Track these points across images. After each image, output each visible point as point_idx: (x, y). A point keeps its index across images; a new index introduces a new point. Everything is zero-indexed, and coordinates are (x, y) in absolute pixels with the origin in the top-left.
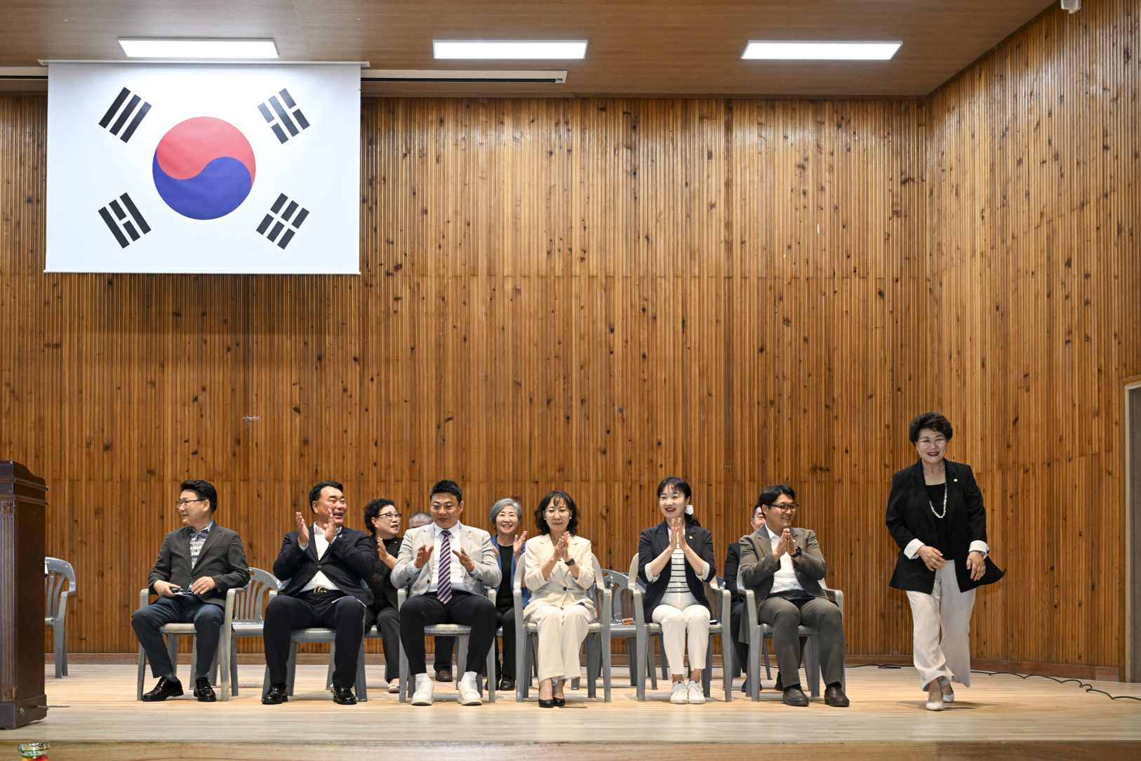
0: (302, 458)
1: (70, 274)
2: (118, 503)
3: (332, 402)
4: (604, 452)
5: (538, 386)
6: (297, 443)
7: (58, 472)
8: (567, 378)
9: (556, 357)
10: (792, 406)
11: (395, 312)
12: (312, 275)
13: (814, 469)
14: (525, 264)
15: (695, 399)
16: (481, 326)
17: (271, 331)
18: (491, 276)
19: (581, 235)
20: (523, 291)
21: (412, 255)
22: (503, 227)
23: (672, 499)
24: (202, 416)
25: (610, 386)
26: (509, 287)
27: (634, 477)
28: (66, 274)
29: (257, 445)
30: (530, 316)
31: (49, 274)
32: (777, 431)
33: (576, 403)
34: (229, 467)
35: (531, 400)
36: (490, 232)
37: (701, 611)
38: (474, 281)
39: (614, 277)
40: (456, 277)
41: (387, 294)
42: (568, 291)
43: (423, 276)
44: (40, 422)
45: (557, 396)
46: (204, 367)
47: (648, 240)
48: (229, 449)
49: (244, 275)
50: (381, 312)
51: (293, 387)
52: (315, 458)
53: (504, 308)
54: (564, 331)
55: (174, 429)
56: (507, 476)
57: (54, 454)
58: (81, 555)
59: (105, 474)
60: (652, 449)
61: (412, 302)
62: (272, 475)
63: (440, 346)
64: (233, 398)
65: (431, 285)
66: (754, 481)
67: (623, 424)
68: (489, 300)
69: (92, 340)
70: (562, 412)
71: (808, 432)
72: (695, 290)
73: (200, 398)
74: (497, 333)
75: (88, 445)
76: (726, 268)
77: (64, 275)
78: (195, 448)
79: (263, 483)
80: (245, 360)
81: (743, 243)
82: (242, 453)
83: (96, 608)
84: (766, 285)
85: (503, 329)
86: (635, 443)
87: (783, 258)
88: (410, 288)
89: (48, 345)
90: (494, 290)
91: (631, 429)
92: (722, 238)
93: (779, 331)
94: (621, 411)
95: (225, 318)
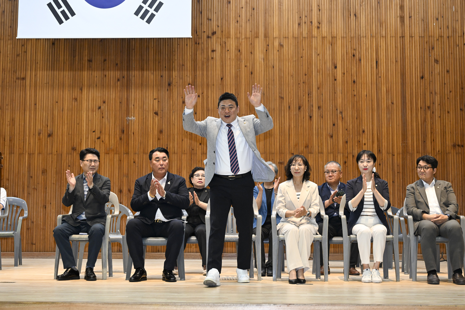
0: (159, 141)
1: (31, 39)
2: (55, 167)
3: (176, 109)
4: (332, 137)
5: (293, 99)
6: (156, 132)
7: (22, 149)
8: (310, 94)
9: (303, 83)
10: (441, 110)
11: (212, 58)
12: (165, 38)
13: (454, 146)
14: (285, 30)
15: (384, 105)
16: (260, 65)
17: (142, 69)
18: (266, 37)
19: (317, 14)
20: (284, 46)
21: (222, 27)
22: (273, 10)
23: (365, 163)
24: (103, 117)
25: (334, 99)
26: (276, 44)
27: (349, 150)
28: (29, 39)
29: (133, 133)
30: (289, 59)
31: (20, 39)
32: (432, 124)
33: (315, 109)
34: (118, 146)
35: (289, 107)
36: (266, 13)
37: (382, 228)
38: (257, 41)
39: (336, 37)
40: (247, 38)
41: (207, 49)
42: (310, 45)
43: (228, 38)
44: (13, 120)
45: (304, 105)
46: (104, 90)
47: (356, 16)
48: (118, 136)
49: (128, 39)
50: (204, 58)
51: (154, 100)
52: (166, 140)
53: (274, 55)
54: (308, 68)
55: (88, 124)
56: (276, 151)
57: (20, 139)
58: (34, 196)
59: (48, 150)
60: (360, 135)
61: (222, 52)
62: (142, 150)
63: (237, 77)
64: (121, 107)
65: (233, 43)
66: (419, 153)
67: (342, 120)
68: (265, 51)
69: (43, 75)
70: (307, 114)
71: (451, 124)
72: (383, 44)
73: (102, 107)
74: (270, 69)
75: (39, 134)
76: (401, 31)
77: (28, 40)
78: (99, 136)
79: (137, 155)
80: (128, 86)
81: (410, 17)
82: (125, 138)
83: (42, 226)
84: (424, 41)
85: (273, 67)
86: (350, 131)
87: (434, 25)
88: (220, 45)
89: (18, 79)
90: (268, 45)
91: (347, 123)
92: (398, 15)
93: (432, 66)
94: (341, 113)
95: (117, 62)
